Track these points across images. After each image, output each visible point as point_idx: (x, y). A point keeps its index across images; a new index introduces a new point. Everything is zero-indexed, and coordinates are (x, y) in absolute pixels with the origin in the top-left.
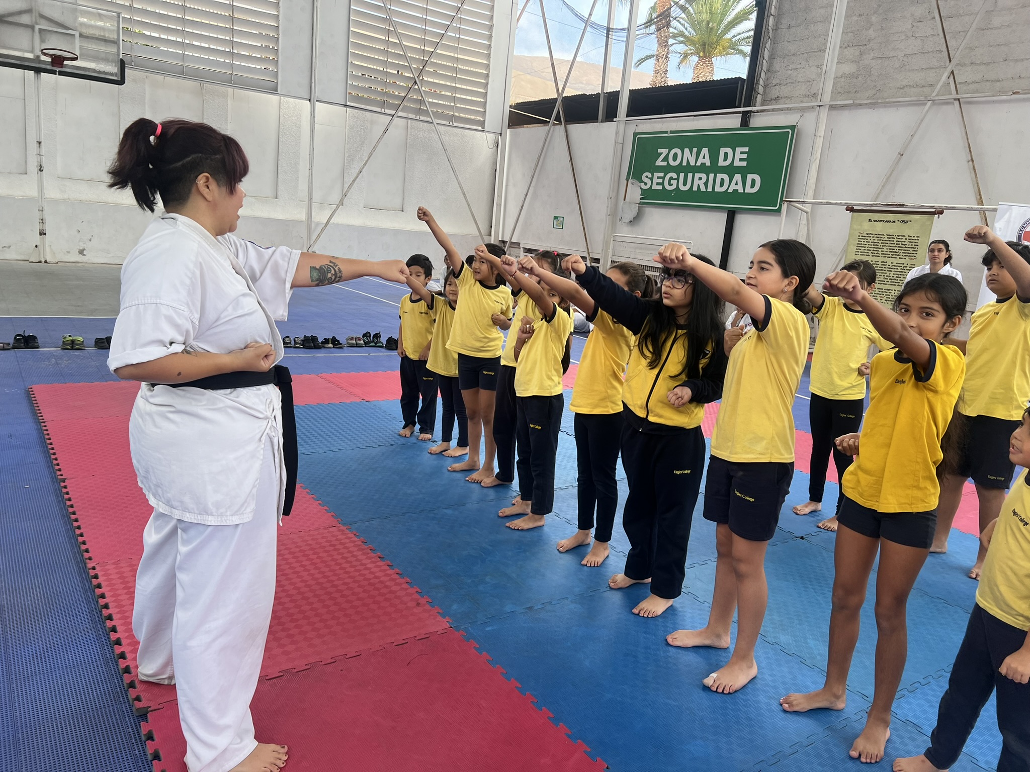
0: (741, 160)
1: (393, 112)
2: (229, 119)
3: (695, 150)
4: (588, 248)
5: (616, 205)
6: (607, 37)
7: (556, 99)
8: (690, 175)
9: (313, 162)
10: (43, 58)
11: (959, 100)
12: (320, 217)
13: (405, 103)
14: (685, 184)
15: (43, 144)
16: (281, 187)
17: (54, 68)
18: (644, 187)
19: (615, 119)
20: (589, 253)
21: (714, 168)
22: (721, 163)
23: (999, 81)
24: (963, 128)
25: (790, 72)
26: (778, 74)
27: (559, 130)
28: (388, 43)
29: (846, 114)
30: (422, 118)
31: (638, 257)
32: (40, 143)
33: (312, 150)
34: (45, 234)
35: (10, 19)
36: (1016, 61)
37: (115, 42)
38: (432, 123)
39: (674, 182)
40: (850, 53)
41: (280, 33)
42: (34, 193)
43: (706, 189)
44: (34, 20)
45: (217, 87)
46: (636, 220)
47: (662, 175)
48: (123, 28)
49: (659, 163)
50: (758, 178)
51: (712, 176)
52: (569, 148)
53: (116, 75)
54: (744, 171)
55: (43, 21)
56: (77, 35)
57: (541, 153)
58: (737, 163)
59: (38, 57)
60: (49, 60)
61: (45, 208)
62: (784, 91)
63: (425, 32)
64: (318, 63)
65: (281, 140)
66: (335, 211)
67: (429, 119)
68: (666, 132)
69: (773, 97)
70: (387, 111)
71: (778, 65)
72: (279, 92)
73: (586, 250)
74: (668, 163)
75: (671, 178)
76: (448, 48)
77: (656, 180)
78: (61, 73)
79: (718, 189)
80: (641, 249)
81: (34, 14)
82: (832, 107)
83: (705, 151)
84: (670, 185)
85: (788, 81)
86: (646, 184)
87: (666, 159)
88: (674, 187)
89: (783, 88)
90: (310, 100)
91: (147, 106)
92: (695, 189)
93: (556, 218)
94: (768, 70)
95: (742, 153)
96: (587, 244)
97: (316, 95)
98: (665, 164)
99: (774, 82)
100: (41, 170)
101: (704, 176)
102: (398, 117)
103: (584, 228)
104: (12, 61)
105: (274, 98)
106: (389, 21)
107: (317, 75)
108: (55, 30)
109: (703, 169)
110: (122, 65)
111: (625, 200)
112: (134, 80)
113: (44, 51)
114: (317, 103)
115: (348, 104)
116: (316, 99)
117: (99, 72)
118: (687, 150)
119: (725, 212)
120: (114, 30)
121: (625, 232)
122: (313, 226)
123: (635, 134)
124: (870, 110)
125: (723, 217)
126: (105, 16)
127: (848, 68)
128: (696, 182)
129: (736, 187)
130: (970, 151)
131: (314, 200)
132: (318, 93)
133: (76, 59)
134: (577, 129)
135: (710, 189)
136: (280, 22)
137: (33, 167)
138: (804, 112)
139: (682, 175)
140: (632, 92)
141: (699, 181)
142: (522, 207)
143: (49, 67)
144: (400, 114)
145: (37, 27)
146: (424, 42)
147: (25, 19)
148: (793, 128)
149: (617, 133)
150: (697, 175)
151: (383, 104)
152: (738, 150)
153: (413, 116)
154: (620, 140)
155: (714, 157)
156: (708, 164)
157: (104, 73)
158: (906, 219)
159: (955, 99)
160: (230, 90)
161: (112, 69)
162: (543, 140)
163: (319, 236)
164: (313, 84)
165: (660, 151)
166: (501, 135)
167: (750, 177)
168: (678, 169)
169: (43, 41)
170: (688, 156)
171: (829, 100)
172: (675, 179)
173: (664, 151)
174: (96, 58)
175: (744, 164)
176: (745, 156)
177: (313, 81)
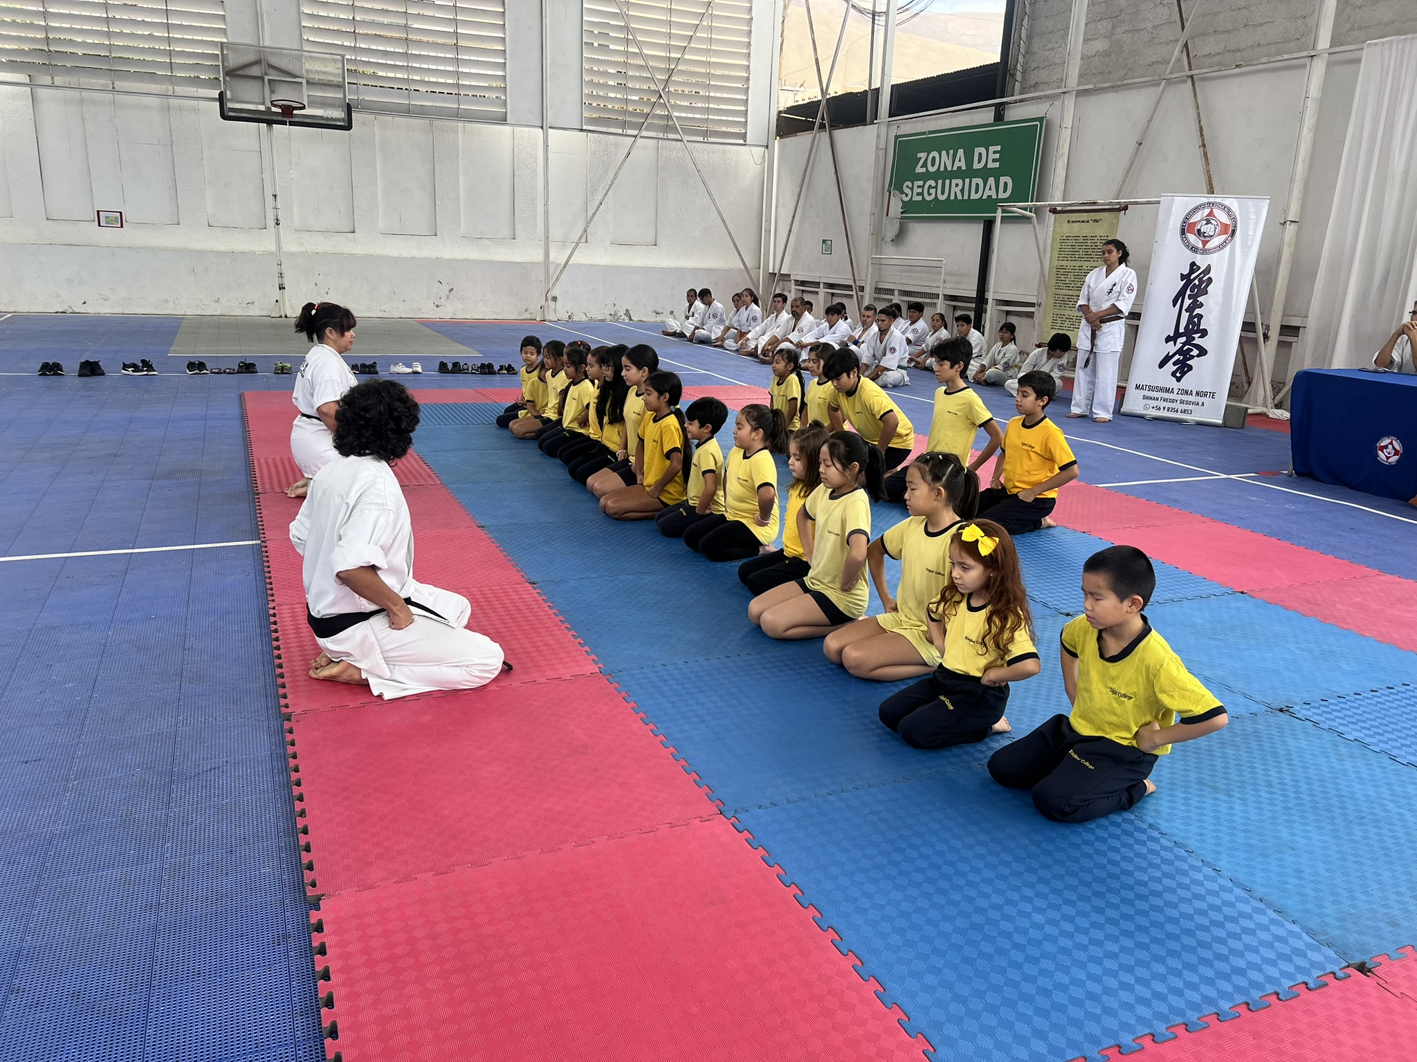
0: (994, 160)
1: (635, 132)
2: (461, 156)
3: (951, 152)
4: (854, 275)
5: (880, 222)
6: (873, 22)
7: (820, 101)
8: (947, 181)
9: (548, 196)
10: (274, 109)
11: (1192, 77)
12: (558, 257)
13: (649, 121)
14: (943, 193)
15: (278, 197)
16: (518, 226)
17: (284, 119)
18: (906, 199)
19: (875, 122)
20: (855, 281)
21: (969, 173)
22: (976, 166)
23: (1239, 51)
24: (1195, 109)
25: (1047, 53)
26: (1037, 56)
27: (824, 136)
28: (627, 53)
29: (1092, 100)
30: (671, 136)
31: (904, 281)
32: (275, 196)
33: (547, 182)
34: (284, 288)
35: (241, 72)
36: (1256, 26)
37: (340, 86)
38: (681, 141)
39: (933, 191)
40: (1103, 26)
41: (507, 57)
42: (273, 248)
43: (963, 197)
44: (263, 71)
45: (446, 123)
46: (900, 237)
47: (921, 183)
48: (348, 70)
49: (919, 170)
50: (1008, 180)
51: (967, 180)
52: (834, 158)
53: (343, 120)
54: (996, 174)
55: (271, 71)
56: (304, 81)
57: (807, 167)
58: (991, 165)
59: (270, 108)
60: (280, 111)
61: (283, 262)
62: (1042, 75)
63: (670, 36)
64: (549, 85)
65: (516, 174)
66: (574, 249)
67: (679, 137)
68: (924, 133)
69: (1032, 84)
70: (630, 132)
71: (1037, 45)
72: (508, 121)
73: (851, 277)
74: (927, 169)
75: (930, 187)
76: (699, 51)
77: (917, 190)
78: (292, 124)
79: (974, 196)
80: (905, 271)
81: (263, 66)
82: (1081, 93)
83: (961, 152)
84: (930, 194)
85: (1047, 63)
86: (907, 195)
87: (925, 165)
88: (933, 196)
89: (1041, 71)
90: (542, 128)
91: (377, 151)
92: (952, 197)
93: (824, 241)
94: (1027, 52)
95: (995, 152)
96: (853, 270)
97: (549, 121)
98: (924, 170)
99: (1033, 66)
100: (278, 224)
101: (960, 182)
102: (641, 137)
103: (850, 251)
104: (246, 115)
105: (506, 129)
106: (626, 28)
107: (549, 98)
108: (283, 79)
109: (959, 174)
110: (349, 109)
111: (887, 215)
112: (364, 123)
113: (275, 103)
114: (550, 130)
115: (585, 127)
116: (549, 125)
117: (327, 119)
118: (944, 153)
119: (981, 223)
120: (339, 74)
121: (892, 254)
122: (552, 269)
123: (897, 137)
124: (1115, 94)
125: (978, 229)
126: (327, 59)
127: (1099, 45)
128: (954, 189)
129: (989, 193)
130: (1202, 135)
131: (550, 239)
132: (550, 118)
133: (303, 108)
134: (842, 135)
135: (966, 197)
136: (507, 45)
137: (271, 223)
138: (1054, 100)
139: (940, 182)
140: (895, 88)
141: (955, 188)
142: (790, 231)
143: (280, 118)
144: (644, 133)
145: (267, 78)
146: (669, 48)
147: (255, 71)
148: (1041, 119)
149: (878, 137)
150: (954, 182)
151: (624, 125)
152: (992, 149)
153: (661, 135)
154: (882, 145)
155: (969, 159)
156: (964, 168)
157: (332, 119)
158: (1097, 218)
159: (1188, 77)
160: (460, 124)
161: (339, 114)
162: (808, 149)
163: (558, 279)
164: (545, 110)
165: (919, 155)
166: (767, 147)
167: (1003, 179)
168: (936, 176)
169: (272, 92)
170: (944, 160)
171: (1076, 83)
172: (933, 188)
173: (922, 155)
174: (324, 104)
175: (997, 165)
176: (997, 156)
177: (544, 106)
